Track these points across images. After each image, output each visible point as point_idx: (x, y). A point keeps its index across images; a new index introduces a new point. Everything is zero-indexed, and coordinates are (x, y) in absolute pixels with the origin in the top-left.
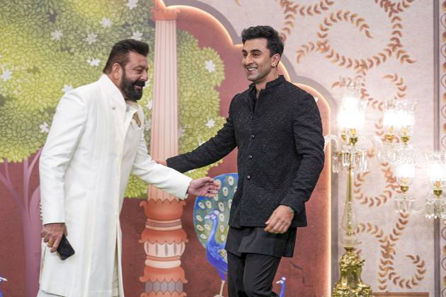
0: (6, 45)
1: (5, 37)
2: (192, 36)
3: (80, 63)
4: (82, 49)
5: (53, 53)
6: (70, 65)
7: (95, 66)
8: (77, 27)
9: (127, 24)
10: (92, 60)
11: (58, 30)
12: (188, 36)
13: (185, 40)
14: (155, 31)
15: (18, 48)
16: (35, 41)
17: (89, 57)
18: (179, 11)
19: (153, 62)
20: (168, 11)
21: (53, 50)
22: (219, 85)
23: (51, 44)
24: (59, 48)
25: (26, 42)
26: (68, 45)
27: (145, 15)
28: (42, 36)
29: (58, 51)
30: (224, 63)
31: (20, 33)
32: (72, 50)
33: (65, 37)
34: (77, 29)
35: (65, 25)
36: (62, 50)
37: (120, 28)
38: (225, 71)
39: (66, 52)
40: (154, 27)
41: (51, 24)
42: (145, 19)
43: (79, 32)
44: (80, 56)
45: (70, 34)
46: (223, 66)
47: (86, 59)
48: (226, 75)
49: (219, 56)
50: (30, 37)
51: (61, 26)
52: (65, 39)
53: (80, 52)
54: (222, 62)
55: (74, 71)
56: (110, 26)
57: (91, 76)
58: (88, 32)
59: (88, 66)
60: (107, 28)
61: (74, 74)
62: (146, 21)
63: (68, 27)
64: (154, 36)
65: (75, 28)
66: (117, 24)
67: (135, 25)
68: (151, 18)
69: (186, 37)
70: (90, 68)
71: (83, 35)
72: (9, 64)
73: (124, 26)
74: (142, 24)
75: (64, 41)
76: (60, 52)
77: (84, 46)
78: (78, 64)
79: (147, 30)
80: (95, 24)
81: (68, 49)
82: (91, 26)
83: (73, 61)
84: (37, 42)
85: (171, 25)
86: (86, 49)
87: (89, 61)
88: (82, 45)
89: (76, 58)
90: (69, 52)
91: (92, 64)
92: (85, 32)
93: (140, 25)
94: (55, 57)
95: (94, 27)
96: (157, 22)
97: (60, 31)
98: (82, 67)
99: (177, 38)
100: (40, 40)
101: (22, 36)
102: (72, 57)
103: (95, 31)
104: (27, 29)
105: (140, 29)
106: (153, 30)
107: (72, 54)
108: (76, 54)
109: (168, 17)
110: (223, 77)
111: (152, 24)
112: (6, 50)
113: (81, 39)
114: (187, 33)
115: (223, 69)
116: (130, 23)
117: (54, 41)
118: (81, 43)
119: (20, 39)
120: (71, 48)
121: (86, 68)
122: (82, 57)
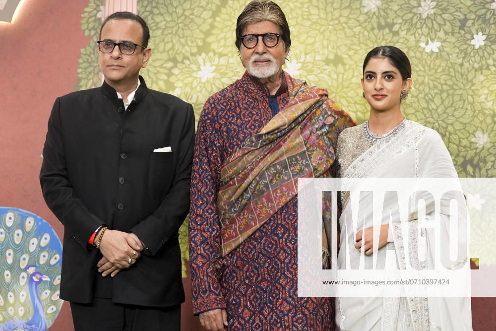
0: (292, 22)
4: (411, 26)
5: (366, 33)
7: (432, 52)
10: (427, 44)
15: (310, 27)
16: (337, 14)
17: (423, 38)
21: (365, 28)
23: (362, 18)
24: (375, 25)
25: (323, 16)
26: (389, 20)
28: (349, 7)
29: (373, 29)
32: (396, 28)
33: (385, 6)
36: (380, 27)
39: (387, 30)
44: (408, 37)
47: (418, 41)
50: (329, 9)
52: (384, 10)
53: (408, 30)
57: (427, 68)
59: (421, 52)
70: (425, 56)
71: (414, 3)
72: (297, 52)
75: (383, 13)
76: (376, 31)
77: (415, 20)
81: (390, 26)
84: (341, 16)
86: (418, 25)
87: (422, 45)
88: (412, 18)
89: (401, 41)
90: (391, 31)
91: (428, 50)
94: (369, 39)
100: (346, 13)
101: (317, 7)
102: (396, 38)
107: (396, 33)
108: (403, 34)
113: (410, 9)
117: (367, 14)
118: (410, 15)
119: (314, 11)
120: (394, 24)
121: (418, 55)
122: (412, 38)
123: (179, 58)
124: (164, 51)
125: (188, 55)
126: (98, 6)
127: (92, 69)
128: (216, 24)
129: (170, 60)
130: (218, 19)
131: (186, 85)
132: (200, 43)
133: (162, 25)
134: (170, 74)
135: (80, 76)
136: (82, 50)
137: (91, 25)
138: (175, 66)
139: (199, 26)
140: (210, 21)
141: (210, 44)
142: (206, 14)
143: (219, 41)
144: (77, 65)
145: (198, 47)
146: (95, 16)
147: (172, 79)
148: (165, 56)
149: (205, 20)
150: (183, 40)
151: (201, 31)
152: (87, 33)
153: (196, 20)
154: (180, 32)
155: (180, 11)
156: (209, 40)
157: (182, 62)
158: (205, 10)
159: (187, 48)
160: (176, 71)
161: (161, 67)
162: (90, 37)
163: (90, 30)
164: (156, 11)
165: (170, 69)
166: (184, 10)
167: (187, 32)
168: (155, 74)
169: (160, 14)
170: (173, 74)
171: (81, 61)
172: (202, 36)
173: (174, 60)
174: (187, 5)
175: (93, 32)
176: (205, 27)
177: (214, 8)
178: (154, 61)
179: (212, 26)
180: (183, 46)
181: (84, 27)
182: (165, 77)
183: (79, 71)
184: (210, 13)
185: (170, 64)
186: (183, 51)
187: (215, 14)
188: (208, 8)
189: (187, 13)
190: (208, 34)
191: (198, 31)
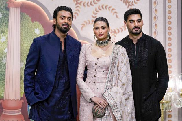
2: (28, 16)
12: (26, 15)
13: (25, 18)
14: (9, 13)
18: (22, 3)
19: (8, 28)
20: (16, 3)
27: (4, 5)
30: (44, 30)
42: (4, 7)
46: (44, 31)
49: (42, 26)
54: (43, 29)
62: (5, 8)
64: (8, 15)
68: (7, 6)
74: (3, 9)
79: (5, 12)
85: (18, 10)
93: (1, 10)
96: (10, 8)
99: (21, 16)
105: (1, 12)
106: (8, 12)
109: (16, 6)
111: (8, 9)
114: (25, 14)
115: (44, 33)
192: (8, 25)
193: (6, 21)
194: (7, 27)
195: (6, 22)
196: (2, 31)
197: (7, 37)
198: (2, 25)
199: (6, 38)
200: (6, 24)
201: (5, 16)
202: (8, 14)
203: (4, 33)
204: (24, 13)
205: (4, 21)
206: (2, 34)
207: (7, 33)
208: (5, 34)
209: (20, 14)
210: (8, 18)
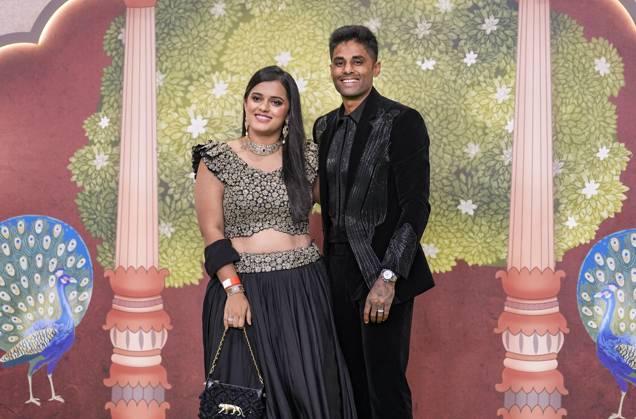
0: (299, 43)
1: (298, 32)
2: (574, 22)
3: (407, 66)
4: (408, 45)
6: (391, 70)
7: (428, 70)
8: (402, 13)
9: (475, 7)
10: (423, 62)
11: (374, 18)
12: (568, 22)
13: (564, 28)
14: (517, 16)
15: (315, 47)
17: (419, 57)
19: (515, 61)
22: (616, 94)
26: (389, 41)
30: (623, 62)
31: (320, 24)
32: (394, 48)
33: (384, 27)
34: (401, 16)
35: (384, 11)
37: (466, 12)
38: (625, 73)
39: (386, 50)
40: (517, 9)
41: (363, 9)
43: (404, 20)
44: (405, 56)
45: (390, 23)
46: (622, 65)
47: (415, 60)
48: (626, 80)
49: (615, 50)
51: (379, 13)
52: (383, 31)
53: (406, 49)
54: (621, 59)
55: (397, 78)
56: (450, 10)
57: (423, 84)
58: (418, 20)
59: (418, 70)
60: (446, 13)
61: (398, 83)
63: (388, 13)
64: (516, 24)
65: (398, 14)
66: (460, 8)
67: (488, 8)
69: (565, 23)
70: (421, 73)
71: (411, 25)
72: (304, 70)
73: (471, 10)
74: (499, 5)
75: (382, 34)
77: (412, 40)
78: (403, 68)
79: (506, 14)
80: (429, 8)
81: (389, 46)
82: (423, 11)
83: (396, 64)
85: (542, 6)
86: (415, 45)
87: (419, 63)
88: (409, 39)
89: (400, 59)
90: (389, 49)
91: (424, 67)
92: (412, 20)
93: (495, 7)
95: (427, 12)
96: (521, 1)
97: (378, 20)
98: (409, 71)
99: (552, 24)
101: (322, 29)
102: (394, 57)
103: (427, 18)
104: (329, 18)
105: (495, 14)
106: (514, 14)
107: (395, 52)
108: (401, 53)
110: (622, 83)
111: (513, 5)
112: (299, 49)
113: (408, 30)
114: (566, 17)
115: (622, 70)
116: (481, 4)
118: (408, 36)
119: (319, 32)
120: (392, 44)
121: (415, 72)
122: (409, 57)
123: (195, 76)
124: (181, 70)
125: (203, 73)
126: (119, 28)
127: (113, 87)
128: (229, 45)
129: (186, 78)
130: (230, 40)
131: (201, 101)
132: (214, 63)
133: (179, 45)
134: (186, 91)
135: (103, 93)
136: (105, 70)
137: (113, 46)
138: (191, 84)
139: (213, 46)
140: (223, 42)
141: (222, 63)
142: (219, 36)
143: (231, 60)
144: (100, 84)
145: (212, 66)
146: (116, 37)
147: (189, 96)
148: (181, 75)
149: (218, 41)
150: (198, 60)
151: (215, 52)
152: (109, 54)
153: (210, 41)
154: (195, 52)
155: (195, 32)
156: (222, 59)
157: (198, 80)
158: (218, 31)
159: (202, 67)
160: (191, 88)
161: (178, 84)
162: (112, 57)
163: (112, 51)
164: (172, 33)
165: (186, 87)
166: (199, 32)
167: (202, 53)
168: (172, 91)
169: (177, 35)
170: (189, 91)
171: (103, 79)
172: (216, 56)
173: (190, 78)
174: (202, 27)
175: (114, 53)
176: (219, 48)
177: (226, 30)
178: (172, 79)
179: (225, 47)
180: (198, 65)
181: (106, 48)
182: (181, 94)
183: (102, 88)
184: (223, 35)
185: (186, 82)
186: (199, 70)
187: (228, 36)
188: (221, 29)
189: (202, 35)
190: (221, 54)
191: (211, 51)
192: (515, 52)
193: (510, 39)
194: (514, 58)
195: (508, 43)
196: (498, 68)
197: (514, 88)
198: (499, 51)
199: (509, 90)
200: (508, 48)
201: (507, 27)
202: (514, 20)
203: (503, 76)
204: (561, 15)
205: (503, 41)
206: (499, 78)
207: (513, 74)
208: (507, 77)
209: (551, 16)
210: (515, 31)
